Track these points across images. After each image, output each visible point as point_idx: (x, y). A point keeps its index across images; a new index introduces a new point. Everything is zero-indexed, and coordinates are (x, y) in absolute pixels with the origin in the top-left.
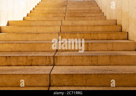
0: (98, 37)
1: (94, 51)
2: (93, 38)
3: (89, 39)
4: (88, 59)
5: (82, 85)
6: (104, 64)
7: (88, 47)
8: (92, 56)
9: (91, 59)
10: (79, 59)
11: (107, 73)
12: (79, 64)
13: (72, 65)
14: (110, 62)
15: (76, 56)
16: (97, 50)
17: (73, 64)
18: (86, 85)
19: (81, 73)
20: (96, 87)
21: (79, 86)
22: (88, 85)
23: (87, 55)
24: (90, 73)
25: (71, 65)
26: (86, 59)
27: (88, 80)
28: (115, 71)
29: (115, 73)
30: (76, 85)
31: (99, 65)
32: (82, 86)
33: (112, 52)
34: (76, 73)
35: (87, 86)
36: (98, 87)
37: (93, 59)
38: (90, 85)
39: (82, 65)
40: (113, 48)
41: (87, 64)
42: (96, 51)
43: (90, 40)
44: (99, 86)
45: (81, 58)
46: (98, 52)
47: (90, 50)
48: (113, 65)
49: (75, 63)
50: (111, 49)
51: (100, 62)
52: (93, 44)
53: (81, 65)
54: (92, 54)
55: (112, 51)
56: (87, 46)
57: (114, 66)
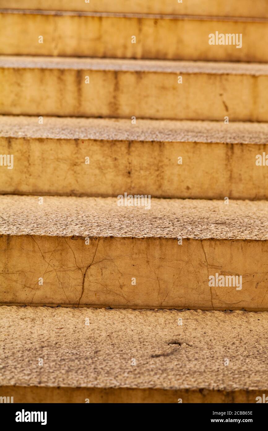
0: (180, 41)
1: (151, 119)
2: (151, 45)
3: (129, 54)
4: (110, 162)
5: (58, 298)
6: (195, 191)
7: (115, 97)
8: (130, 143)
9: (123, 162)
10: (58, 159)
11: (203, 236)
12: (53, 189)
13: (16, 193)
14: (231, 178)
15: (41, 140)
16: (170, 114)
17: (24, 188)
18: (84, 300)
19: (54, 231)
20: (137, 312)
21: (44, 305)
22: (92, 298)
23: (105, 137)
24: (109, 233)
25: (10, 189)
26: (98, 157)
27: (93, 270)
28: (249, 226)
29: (246, 236)
30: (23, 296)
31: (165, 198)
32: (59, 306)
33: (248, 126)
34: (26, 231)
35: (88, 305)
36: (149, 313)
37: (135, 161)
38: (103, 298)
39: (72, 194)
40: (255, 103)
41: (103, 189)
42: (162, 119)
43: (134, 58)
44: (156, 303)
45: (67, 150)
46: (172, 125)
47: (125, 109)
48: (243, 199)
49: (32, 180)
50: (243, 112)
51: (176, 179)
52: (146, 81)
53: (68, 190)
54: (132, 133)
55: (251, 121)
56: (112, 88)
57: (250, 203)
